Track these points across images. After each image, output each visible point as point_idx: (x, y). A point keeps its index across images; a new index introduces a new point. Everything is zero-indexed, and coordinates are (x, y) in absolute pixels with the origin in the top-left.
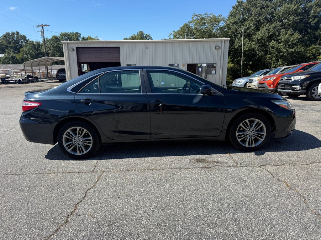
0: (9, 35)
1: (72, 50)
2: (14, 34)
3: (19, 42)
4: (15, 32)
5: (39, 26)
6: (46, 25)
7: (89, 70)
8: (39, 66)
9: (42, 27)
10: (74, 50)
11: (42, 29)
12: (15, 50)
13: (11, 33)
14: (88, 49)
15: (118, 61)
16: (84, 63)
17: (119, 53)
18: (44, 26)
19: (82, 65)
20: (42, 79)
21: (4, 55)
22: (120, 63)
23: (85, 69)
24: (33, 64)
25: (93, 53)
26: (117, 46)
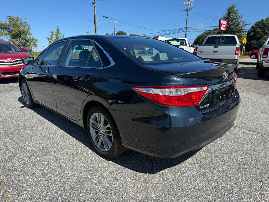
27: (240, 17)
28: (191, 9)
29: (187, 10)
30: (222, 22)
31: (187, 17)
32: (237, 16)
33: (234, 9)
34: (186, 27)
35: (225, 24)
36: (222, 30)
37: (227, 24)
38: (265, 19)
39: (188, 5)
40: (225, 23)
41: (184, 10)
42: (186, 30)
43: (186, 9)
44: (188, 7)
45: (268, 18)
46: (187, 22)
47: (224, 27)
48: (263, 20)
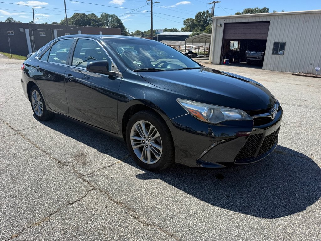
0: (201, 14)
1: (219, 26)
2: (205, 13)
3: (207, 20)
4: (206, 11)
5: (211, 3)
6: (217, 2)
7: (239, 48)
8: (199, 43)
9: (213, 4)
10: (222, 26)
11: (213, 6)
12: (202, 28)
13: (202, 12)
14: (236, 25)
15: (264, 39)
16: (234, 40)
17: (268, 28)
18: (216, 3)
19: (232, 42)
20: (200, 56)
21: (192, 33)
22: (267, 40)
23: (235, 46)
24: (193, 41)
25: (240, 29)
26: (268, 20)
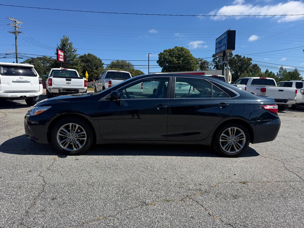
27: (75, 51)
28: (21, 32)
29: (14, 33)
30: (60, 52)
31: (16, 41)
32: (72, 49)
33: (68, 41)
34: (16, 53)
35: (62, 56)
36: (60, 62)
37: (64, 55)
38: (87, 54)
39: (16, 27)
40: (62, 54)
41: (11, 32)
42: (16, 56)
43: (14, 31)
44: (15, 30)
45: (89, 54)
46: (16, 47)
47: (62, 59)
48: (85, 55)
